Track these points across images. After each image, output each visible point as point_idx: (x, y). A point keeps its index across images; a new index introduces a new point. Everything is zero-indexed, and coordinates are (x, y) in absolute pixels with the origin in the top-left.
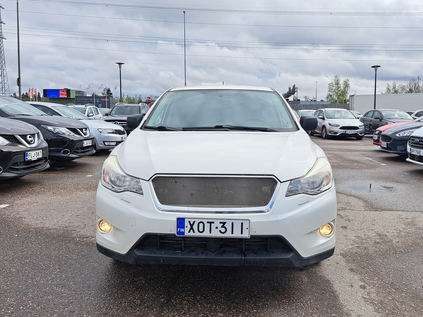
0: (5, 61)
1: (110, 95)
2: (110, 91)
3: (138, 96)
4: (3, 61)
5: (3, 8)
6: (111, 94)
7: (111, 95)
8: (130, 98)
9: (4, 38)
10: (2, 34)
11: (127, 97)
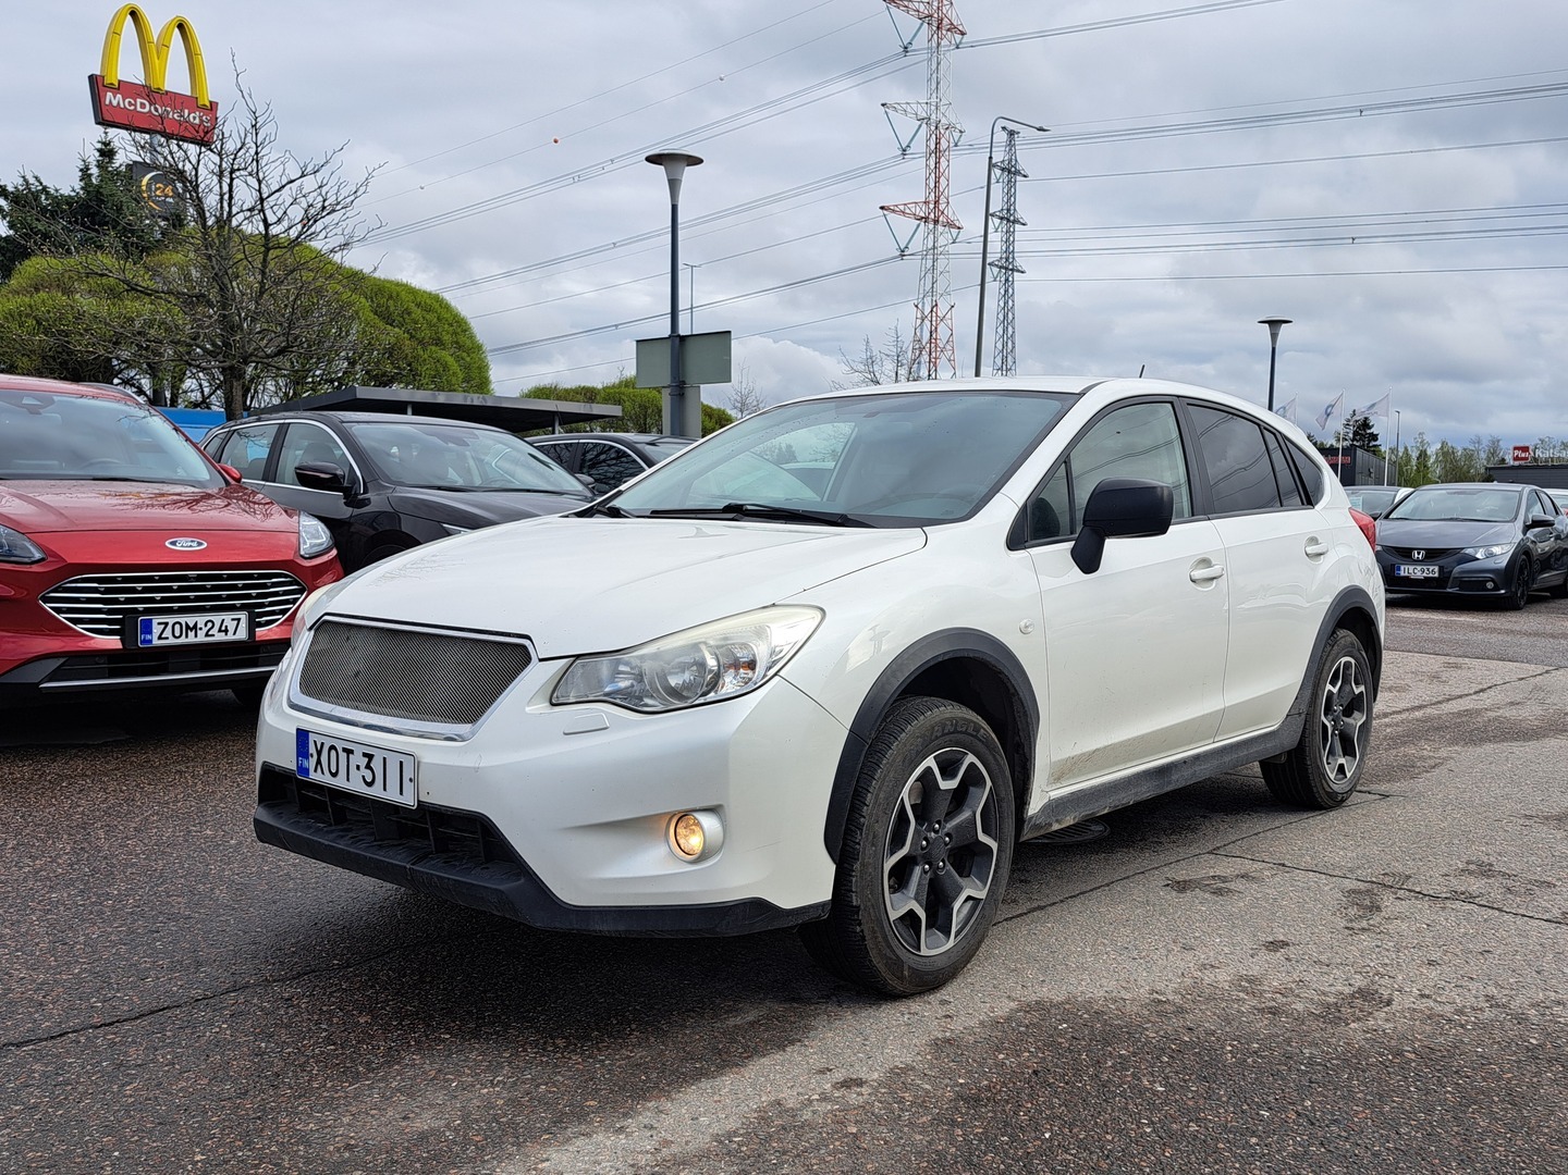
0: (1013, 343)
1: (1369, 441)
2: (1370, 428)
3: (1485, 443)
4: (1010, 343)
5: (1025, 176)
6: (1374, 437)
7: (1373, 443)
8: (1453, 452)
9: (1018, 271)
10: (1013, 258)
11: (1442, 448)
